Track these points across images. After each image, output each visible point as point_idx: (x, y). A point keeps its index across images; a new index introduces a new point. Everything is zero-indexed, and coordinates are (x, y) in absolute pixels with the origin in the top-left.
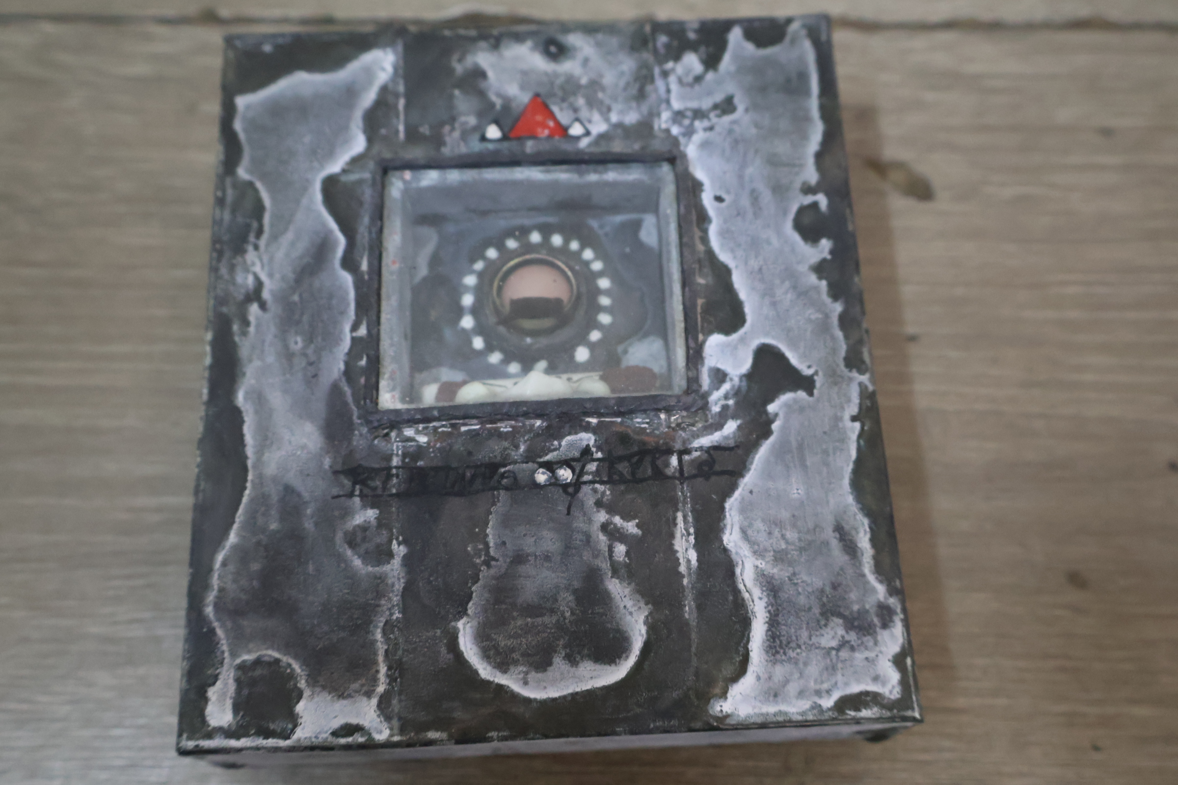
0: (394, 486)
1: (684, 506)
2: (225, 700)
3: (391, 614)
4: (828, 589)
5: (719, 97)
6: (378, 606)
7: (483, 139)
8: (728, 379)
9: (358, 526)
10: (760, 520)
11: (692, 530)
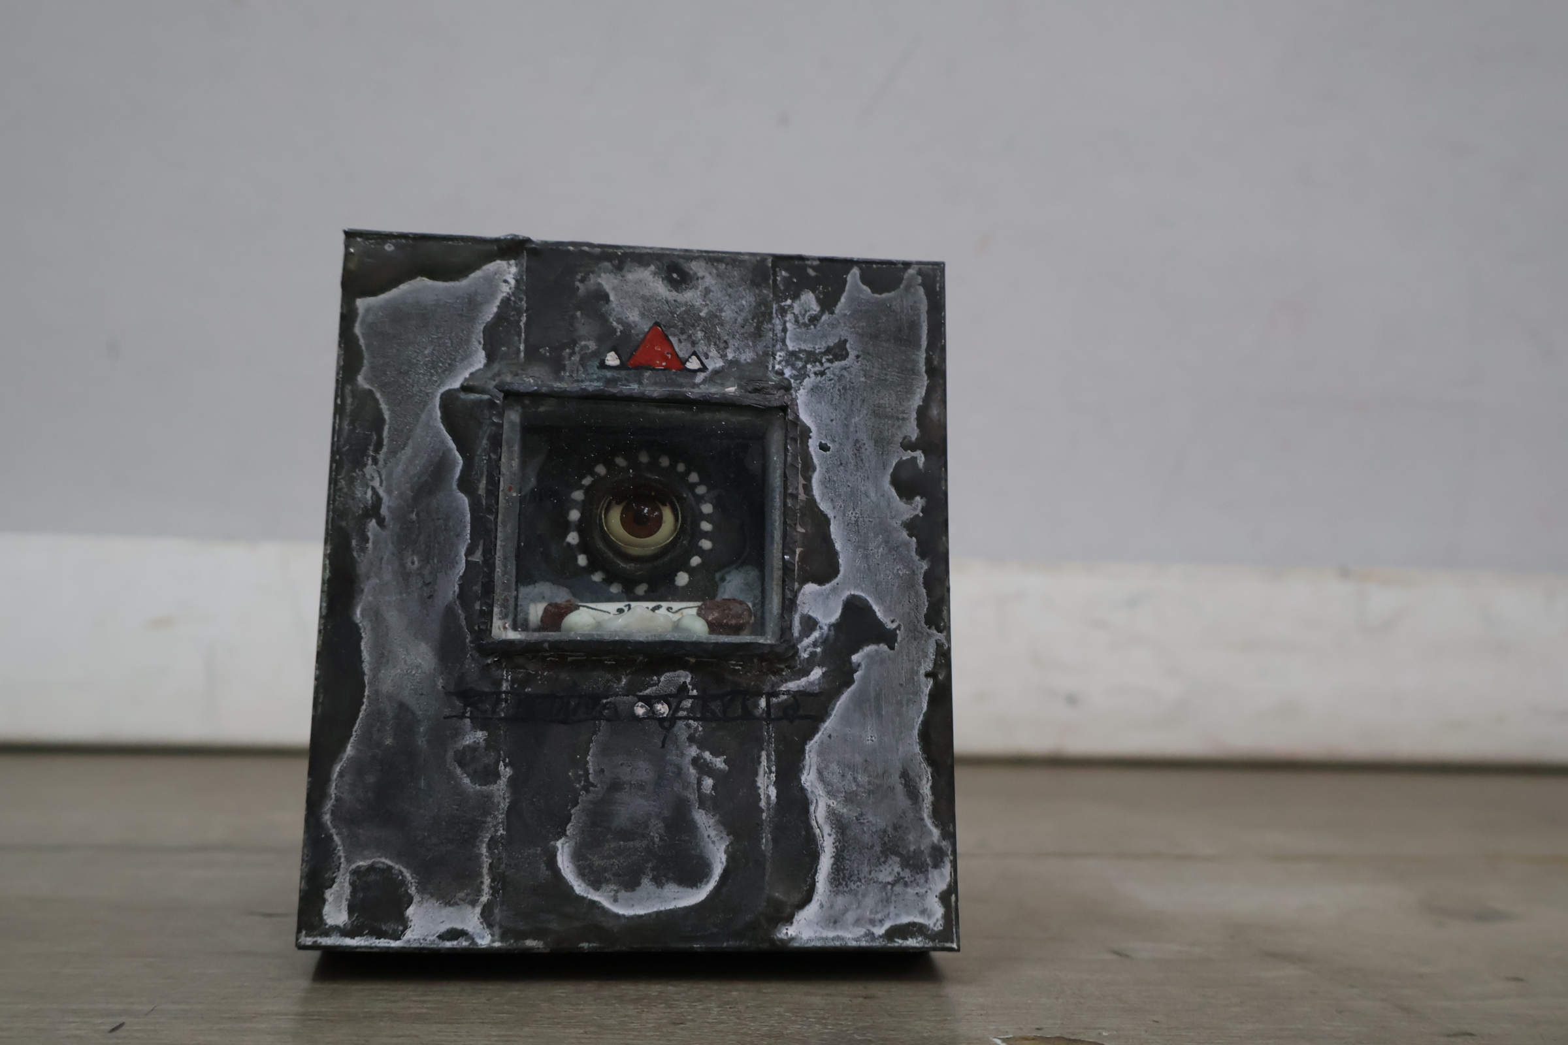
0: (503, 710)
1: (768, 746)
2: (341, 901)
3: (496, 831)
4: (890, 830)
5: (832, 341)
6: (485, 822)
7: (603, 365)
8: (818, 627)
9: (468, 746)
10: (835, 763)
11: (774, 769)
